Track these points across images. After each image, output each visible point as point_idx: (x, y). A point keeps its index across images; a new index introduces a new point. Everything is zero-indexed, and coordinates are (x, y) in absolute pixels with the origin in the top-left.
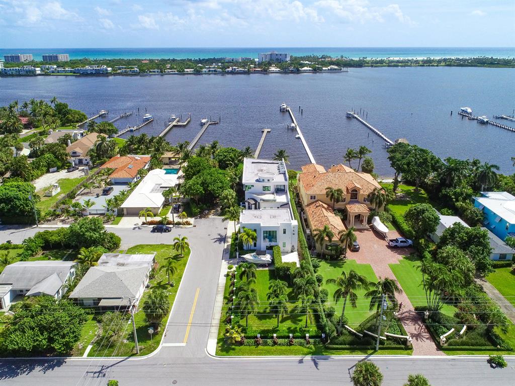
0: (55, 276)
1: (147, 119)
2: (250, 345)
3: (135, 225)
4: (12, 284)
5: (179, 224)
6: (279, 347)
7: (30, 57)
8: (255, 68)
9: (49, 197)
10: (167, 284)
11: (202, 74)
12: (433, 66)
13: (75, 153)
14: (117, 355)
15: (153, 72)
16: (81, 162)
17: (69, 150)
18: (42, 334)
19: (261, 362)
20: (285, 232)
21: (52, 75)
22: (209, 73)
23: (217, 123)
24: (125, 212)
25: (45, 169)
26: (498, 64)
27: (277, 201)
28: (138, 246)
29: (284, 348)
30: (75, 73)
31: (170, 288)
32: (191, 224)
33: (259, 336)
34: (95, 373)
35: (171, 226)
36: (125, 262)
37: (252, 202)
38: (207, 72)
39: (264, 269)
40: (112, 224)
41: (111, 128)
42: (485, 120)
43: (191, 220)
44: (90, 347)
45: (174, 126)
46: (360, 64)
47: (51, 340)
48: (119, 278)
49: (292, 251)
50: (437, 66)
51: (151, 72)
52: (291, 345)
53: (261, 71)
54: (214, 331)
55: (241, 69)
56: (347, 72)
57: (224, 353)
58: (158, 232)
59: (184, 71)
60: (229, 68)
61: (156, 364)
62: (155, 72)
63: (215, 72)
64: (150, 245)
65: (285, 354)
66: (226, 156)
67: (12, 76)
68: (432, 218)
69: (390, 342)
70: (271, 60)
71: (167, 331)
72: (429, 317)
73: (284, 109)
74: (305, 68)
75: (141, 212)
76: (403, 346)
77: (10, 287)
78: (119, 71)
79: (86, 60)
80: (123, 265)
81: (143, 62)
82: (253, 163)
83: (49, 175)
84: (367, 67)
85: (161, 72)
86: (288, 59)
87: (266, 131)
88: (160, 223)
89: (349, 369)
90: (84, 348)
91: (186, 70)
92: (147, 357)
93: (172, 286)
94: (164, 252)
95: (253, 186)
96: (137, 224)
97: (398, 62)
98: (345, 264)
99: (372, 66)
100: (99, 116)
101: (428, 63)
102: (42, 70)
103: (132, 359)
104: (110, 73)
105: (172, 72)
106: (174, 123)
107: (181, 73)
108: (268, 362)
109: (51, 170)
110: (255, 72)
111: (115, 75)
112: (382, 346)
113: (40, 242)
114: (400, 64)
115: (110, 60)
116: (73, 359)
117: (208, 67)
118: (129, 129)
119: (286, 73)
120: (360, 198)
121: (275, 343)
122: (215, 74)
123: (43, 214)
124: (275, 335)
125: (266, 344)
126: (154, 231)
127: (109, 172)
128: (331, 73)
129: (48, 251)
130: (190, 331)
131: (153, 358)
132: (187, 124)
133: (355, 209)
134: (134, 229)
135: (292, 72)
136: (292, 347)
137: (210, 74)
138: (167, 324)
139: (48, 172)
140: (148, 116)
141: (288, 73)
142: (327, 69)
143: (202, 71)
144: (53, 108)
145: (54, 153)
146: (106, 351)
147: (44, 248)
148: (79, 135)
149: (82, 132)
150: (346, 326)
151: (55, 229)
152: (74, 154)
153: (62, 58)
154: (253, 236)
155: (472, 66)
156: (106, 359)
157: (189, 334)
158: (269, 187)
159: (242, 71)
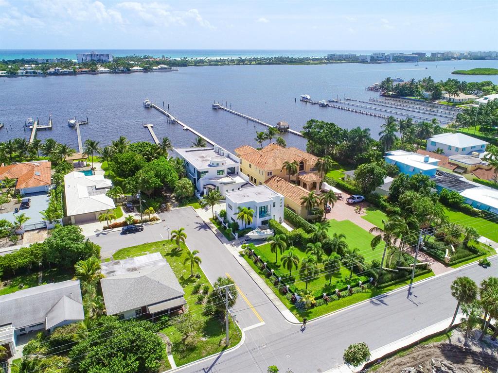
2: (321, 305)
3: (96, 231)
4: (11, 324)
5: (145, 221)
8: (80, 68)
10: (191, 277)
11: (18, 76)
12: (247, 64)
14: (209, 354)
20: (274, 206)
22: (27, 74)
24: (73, 220)
26: (295, 62)
27: (237, 182)
29: (348, 298)
31: (198, 280)
32: (159, 219)
35: (140, 224)
38: (24, 74)
42: (326, 104)
43: (155, 216)
44: (170, 358)
45: (39, 129)
46: (184, 64)
50: (250, 64)
52: (352, 294)
53: (89, 71)
55: (65, 70)
56: (177, 70)
60: (50, 69)
61: (255, 348)
63: (35, 74)
64: (134, 247)
69: (417, 269)
70: (93, 60)
73: (149, 105)
74: (135, 68)
76: (427, 270)
80: (135, 269)
82: (187, 151)
84: (191, 67)
86: (111, 59)
87: (149, 126)
88: (125, 224)
89: (408, 298)
92: (239, 346)
95: (207, 172)
96: (98, 230)
97: (217, 61)
98: (330, 223)
99: (195, 65)
101: (241, 62)
103: (226, 352)
106: (36, 127)
108: (346, 313)
110: (83, 73)
114: (219, 63)
119: (116, 73)
120: (307, 169)
121: (339, 296)
122: (35, 76)
124: (336, 290)
125: (332, 300)
126: (124, 233)
128: (161, 72)
129: (10, 281)
130: (257, 311)
132: (52, 127)
133: (310, 178)
134: (98, 235)
135: (123, 72)
136: (353, 296)
137: (28, 76)
141: (119, 73)
142: (157, 68)
143: (18, 73)
155: (276, 64)
156: (200, 362)
157: (259, 314)
158: (223, 171)
159: (66, 72)
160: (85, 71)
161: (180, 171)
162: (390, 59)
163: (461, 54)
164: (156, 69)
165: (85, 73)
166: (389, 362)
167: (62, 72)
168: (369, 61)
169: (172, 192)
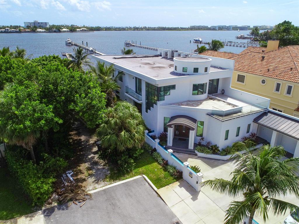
46: (98, 30)
53: (31, 31)
73: (70, 43)
74: (64, 30)
84: (103, 31)
87: (67, 54)
95: (173, 87)
99: (106, 30)
135: (55, 32)
155: (159, 30)
158: (202, 86)
159: (14, 31)
161: (107, 89)
162: (230, 28)
163: (271, 27)
164: (79, 31)
165: (28, 32)
167: (10, 31)
168: (217, 29)
169: (90, 132)
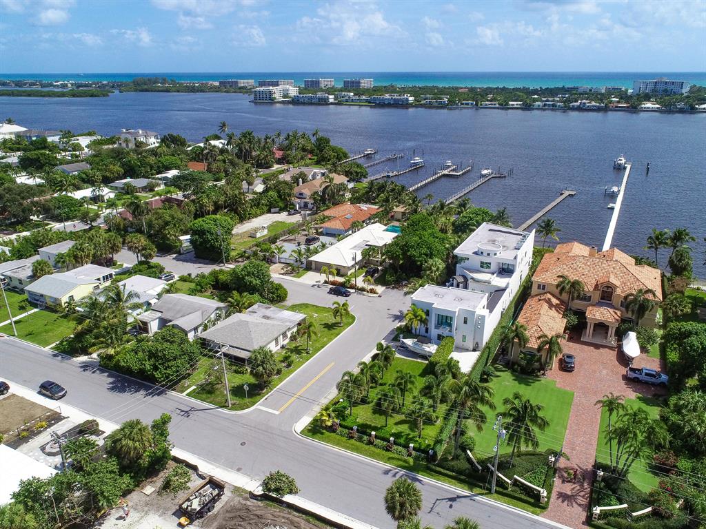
0: (199, 313)
1: (416, 164)
2: (341, 435)
3: (316, 282)
4: (162, 312)
5: (363, 290)
6: (372, 448)
7: (331, 83)
8: (618, 102)
9: (253, 237)
10: (304, 350)
11: (533, 109)
13: (301, 194)
14: (211, 403)
15: (466, 104)
16: (306, 205)
17: (296, 190)
18: (149, 360)
19: (342, 456)
20: (465, 322)
21: (346, 105)
22: (544, 108)
23: (505, 177)
24: (313, 266)
25: (265, 208)
27: (492, 284)
28: (304, 304)
29: (378, 451)
30: (370, 102)
31: (304, 355)
32: (377, 293)
33: (355, 428)
34: (183, 411)
35: (353, 291)
36: (272, 316)
37: (461, 279)
39: (423, 361)
40: (294, 276)
41: (359, 170)
43: (380, 289)
44: (194, 387)
45: (444, 175)
47: (156, 368)
48: (249, 329)
49: (474, 350)
51: (463, 104)
52: (387, 450)
53: (628, 107)
54: (316, 411)
55: (594, 104)
57: (310, 434)
58: (334, 294)
59: (507, 104)
60: (576, 101)
61: (238, 422)
62: (468, 104)
63: (554, 108)
64: (317, 306)
65: (374, 458)
66: (471, 219)
67: (304, 104)
68: (698, 347)
69: (516, 488)
70: (654, 91)
71: (272, 395)
72: (604, 479)
75: (324, 268)
76: (532, 501)
77: (159, 315)
78: (423, 102)
79: (392, 86)
80: (268, 318)
81: (460, 91)
82: (490, 230)
83: (269, 215)
85: (477, 105)
86: (686, 90)
87: (567, 193)
88: (342, 285)
90: (189, 387)
91: (511, 103)
92: (234, 413)
93: (307, 353)
94: (326, 316)
96: (319, 282)
98: (537, 382)
100: (364, 156)
102: (335, 99)
103: (220, 410)
104: (411, 104)
105: (492, 104)
106: (446, 172)
107: (504, 106)
109: (272, 210)
110: (617, 109)
111: (416, 106)
112: (501, 490)
113: (211, 280)
115: (420, 88)
116: (174, 393)
117: (545, 99)
118: (386, 174)
119: (669, 112)
120: (615, 301)
121: (370, 443)
122: (552, 110)
123: (233, 254)
124: (373, 433)
125: (360, 439)
126: (331, 292)
127: (324, 219)
130: (293, 402)
131: (240, 416)
132: (463, 174)
133: (597, 314)
134: (314, 286)
135: (681, 111)
136: (387, 453)
137: (545, 110)
138: (275, 389)
139: (269, 212)
140: (418, 159)
141: (674, 112)
143: (534, 106)
144: (313, 142)
145: (279, 192)
146: (204, 396)
147: (214, 287)
148: (320, 175)
149: (323, 171)
150: (468, 452)
151: (229, 269)
152: (301, 196)
153: (366, 84)
154: (421, 318)
156: (200, 403)
157: (289, 406)
158: (489, 264)
159: (595, 106)
160: (622, 107)
165: (622, 109)
166: (290, 514)
167: (588, 106)
